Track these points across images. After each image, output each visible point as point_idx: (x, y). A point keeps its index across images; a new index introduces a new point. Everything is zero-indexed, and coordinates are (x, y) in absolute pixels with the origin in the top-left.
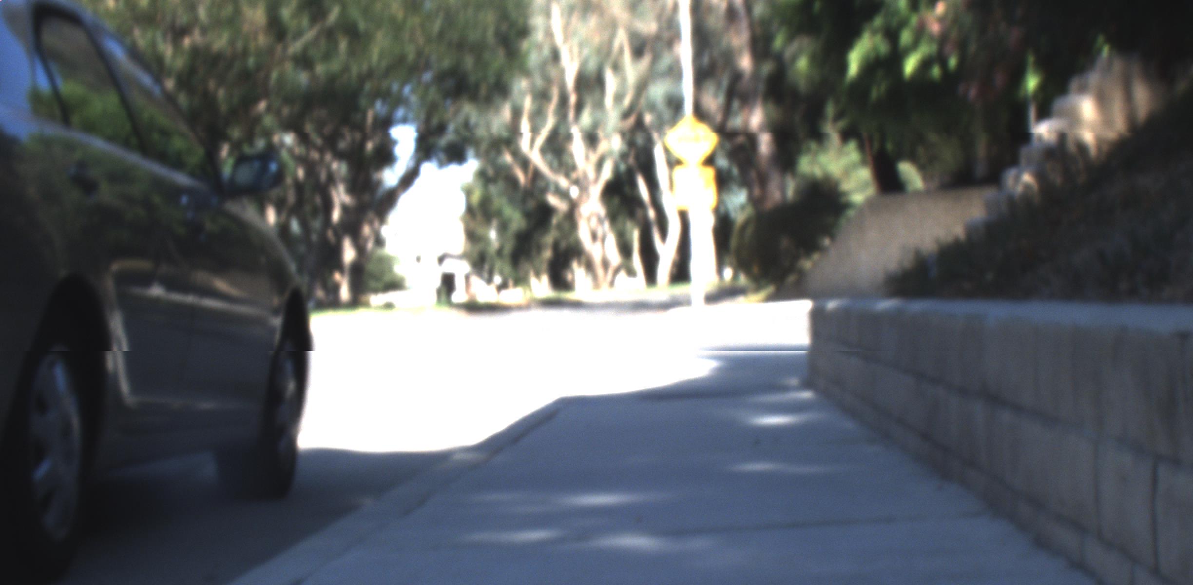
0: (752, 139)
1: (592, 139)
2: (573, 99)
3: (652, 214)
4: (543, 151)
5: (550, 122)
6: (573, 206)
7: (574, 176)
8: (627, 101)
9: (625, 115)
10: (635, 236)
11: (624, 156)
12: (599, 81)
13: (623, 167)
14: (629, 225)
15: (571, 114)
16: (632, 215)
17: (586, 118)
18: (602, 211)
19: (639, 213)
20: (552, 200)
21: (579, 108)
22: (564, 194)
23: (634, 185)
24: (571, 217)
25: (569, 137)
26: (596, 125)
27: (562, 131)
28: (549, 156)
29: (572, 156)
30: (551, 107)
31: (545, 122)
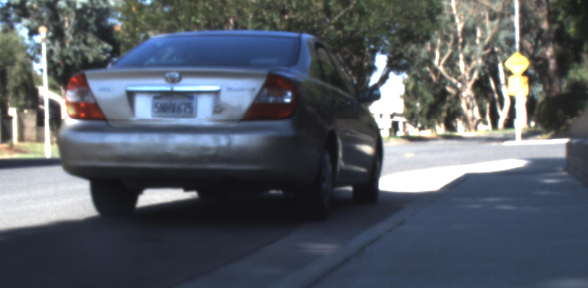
0: (546, 62)
1: (468, 60)
2: (461, 40)
3: (496, 96)
4: (445, 66)
5: (449, 51)
6: (459, 92)
7: (459, 77)
8: (486, 41)
9: (485, 48)
10: (488, 105)
11: (483, 68)
12: (474, 32)
13: (483, 74)
14: (484, 101)
15: (460, 47)
16: (486, 96)
17: (467, 50)
18: (472, 94)
19: (490, 95)
20: (449, 89)
21: (463, 44)
22: (454, 86)
23: (488, 82)
24: (457, 97)
25: (457, 59)
26: (471, 53)
27: (455, 56)
28: (448, 68)
29: (458, 68)
30: (450, 44)
31: (447, 51)
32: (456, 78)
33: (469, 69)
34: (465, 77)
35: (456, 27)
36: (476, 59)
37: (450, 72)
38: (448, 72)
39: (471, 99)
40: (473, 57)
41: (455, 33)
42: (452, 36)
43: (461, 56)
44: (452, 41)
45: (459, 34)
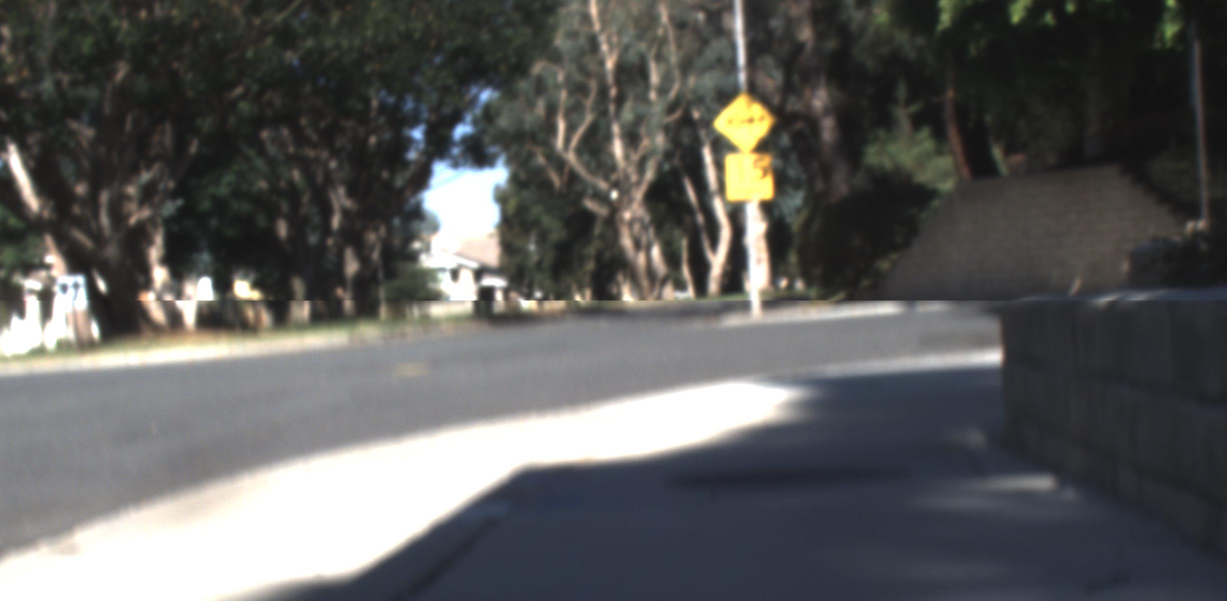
0: (813, 125)
1: (632, 138)
2: (613, 92)
3: (700, 219)
4: (579, 151)
5: (589, 117)
6: (615, 209)
7: (614, 177)
8: (673, 94)
9: (670, 109)
10: (684, 243)
11: (668, 155)
12: (642, 72)
13: (667, 167)
14: (676, 233)
15: (612, 108)
16: (679, 222)
17: (628, 114)
18: (646, 216)
19: (687, 219)
20: (590, 204)
21: (620, 100)
22: (603, 198)
23: (681, 187)
24: (612, 222)
25: (608, 136)
26: (640, 120)
27: (601, 128)
28: (586, 157)
29: (612, 156)
30: (589, 102)
31: (582, 119)
32: (606, 178)
33: (635, 157)
34: (627, 177)
35: (602, 63)
36: (651, 135)
37: (593, 165)
38: (587, 166)
39: (644, 228)
40: (643, 131)
41: (601, 77)
42: (593, 85)
43: (616, 129)
44: (593, 96)
45: (610, 79)
